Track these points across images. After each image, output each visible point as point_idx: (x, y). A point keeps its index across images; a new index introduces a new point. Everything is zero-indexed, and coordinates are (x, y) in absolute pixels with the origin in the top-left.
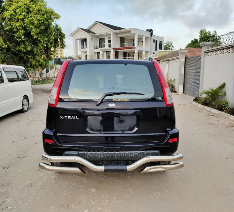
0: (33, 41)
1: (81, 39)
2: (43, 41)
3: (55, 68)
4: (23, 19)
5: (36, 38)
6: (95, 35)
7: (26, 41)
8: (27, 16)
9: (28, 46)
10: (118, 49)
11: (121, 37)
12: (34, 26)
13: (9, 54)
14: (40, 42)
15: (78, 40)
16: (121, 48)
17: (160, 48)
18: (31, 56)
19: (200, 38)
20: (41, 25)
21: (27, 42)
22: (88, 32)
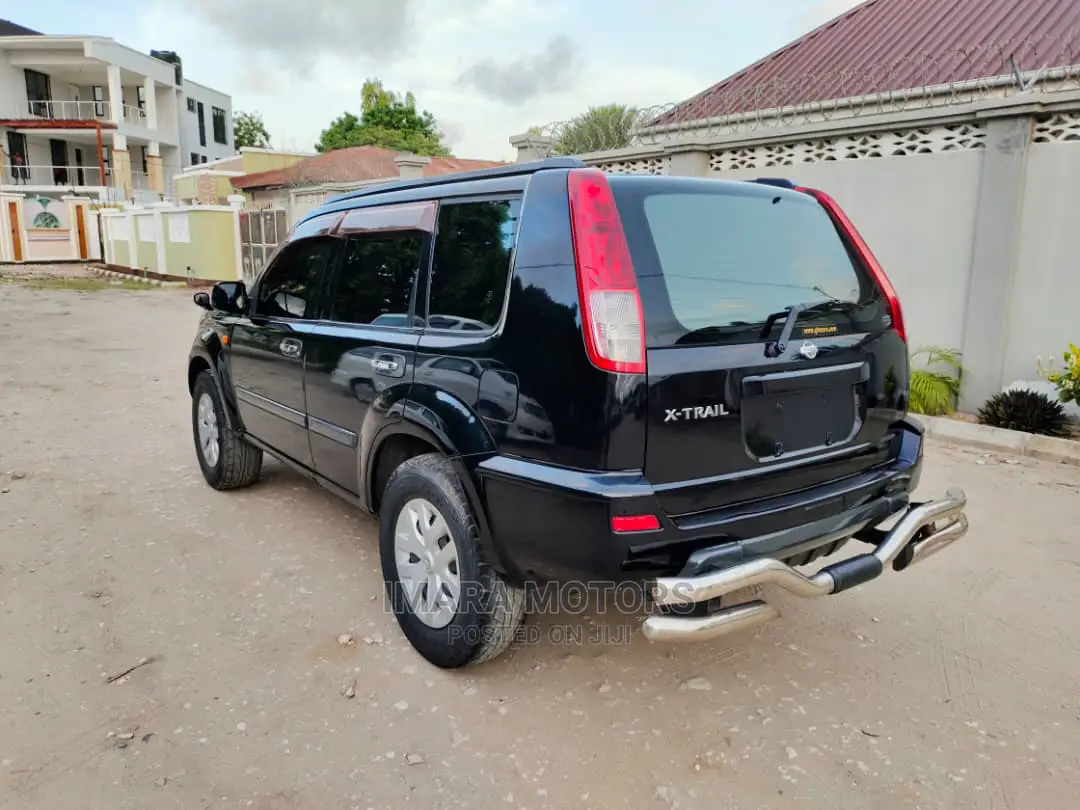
10: (24, 123)
11: (29, 67)
16: (33, 121)
17: (220, 137)
19: (364, 114)
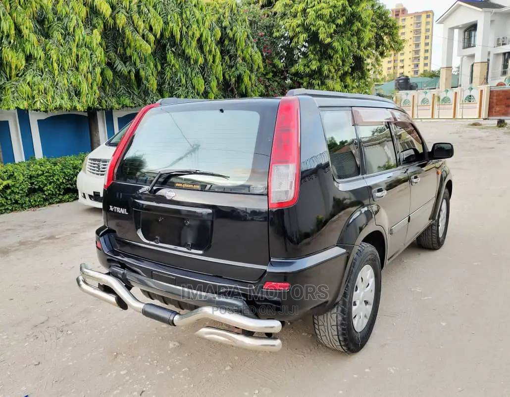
0: (322, 50)
1: (464, 26)
2: (342, 49)
3: (394, 99)
4: (304, 10)
5: (329, 44)
6: (503, 10)
7: (310, 52)
8: (311, 3)
9: (314, 62)
12: (325, 21)
13: (276, 81)
14: (336, 52)
15: (456, 31)
18: (317, 81)
20: (338, 15)
21: (312, 53)
22: (482, 8)
